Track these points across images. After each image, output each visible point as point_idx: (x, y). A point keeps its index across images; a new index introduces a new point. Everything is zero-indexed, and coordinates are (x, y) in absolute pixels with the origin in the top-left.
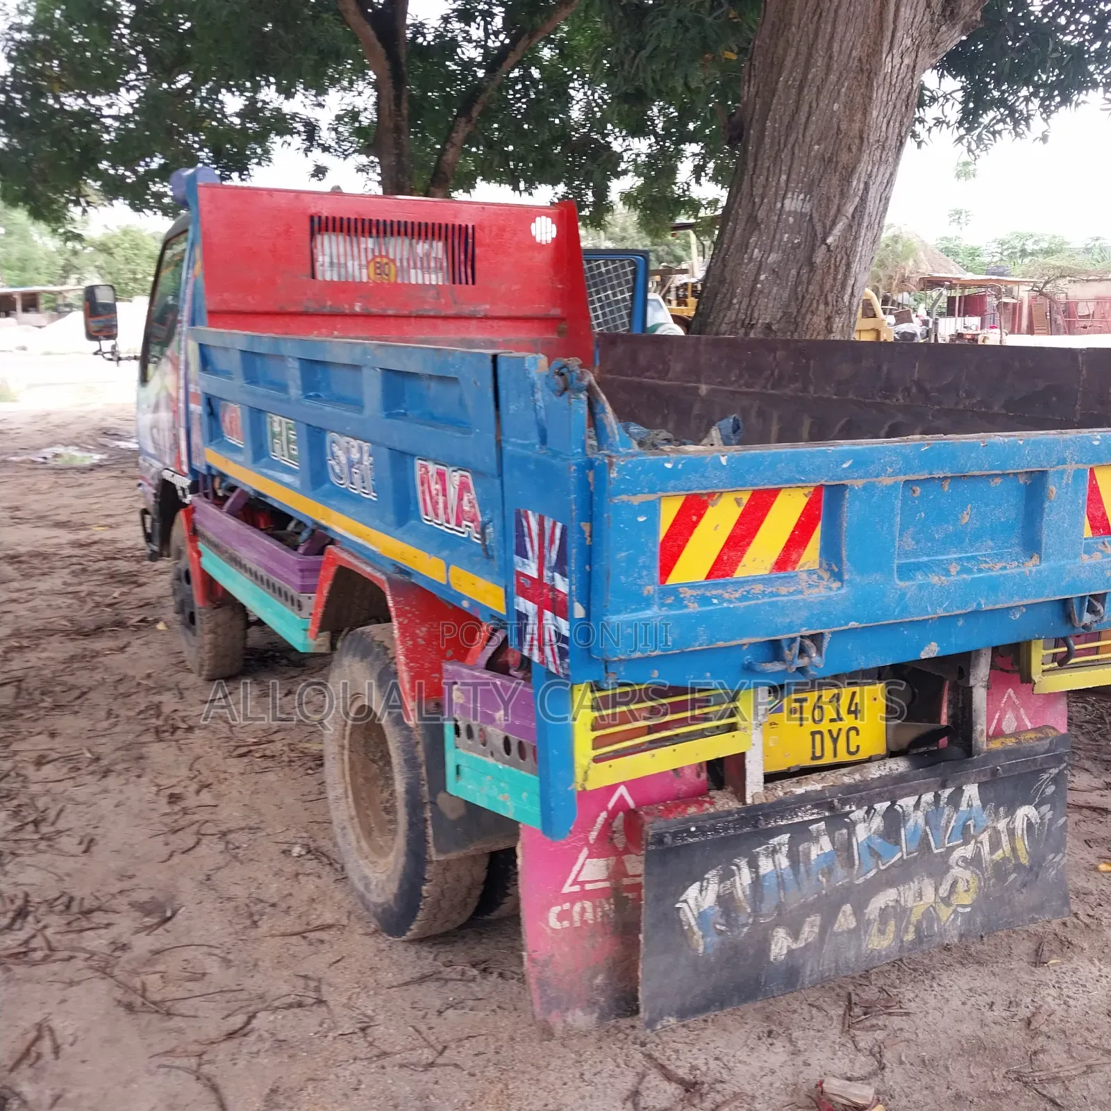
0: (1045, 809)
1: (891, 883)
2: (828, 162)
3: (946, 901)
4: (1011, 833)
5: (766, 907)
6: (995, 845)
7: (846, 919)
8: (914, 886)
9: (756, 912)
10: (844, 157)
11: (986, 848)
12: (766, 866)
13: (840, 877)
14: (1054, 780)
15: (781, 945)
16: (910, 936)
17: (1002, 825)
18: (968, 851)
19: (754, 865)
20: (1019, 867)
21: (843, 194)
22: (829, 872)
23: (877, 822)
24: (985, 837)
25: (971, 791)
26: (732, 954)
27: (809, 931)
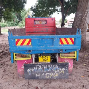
0: (66, 69)
1: (48, 72)
2: (83, 10)
3: (55, 75)
4: (62, 71)
5: (35, 72)
6: (60, 71)
7: (43, 75)
8: (51, 73)
9: (34, 72)
10: (85, 10)
11: (59, 71)
12: (35, 69)
13: (43, 71)
14: (67, 67)
15: (36, 75)
16: (50, 77)
17: (61, 70)
18: (57, 71)
19: (34, 68)
20: (63, 74)
21: (85, 13)
22: (41, 70)
23: (46, 67)
24: (59, 70)
25: (57, 66)
26: (32, 75)
27: (39, 75)
